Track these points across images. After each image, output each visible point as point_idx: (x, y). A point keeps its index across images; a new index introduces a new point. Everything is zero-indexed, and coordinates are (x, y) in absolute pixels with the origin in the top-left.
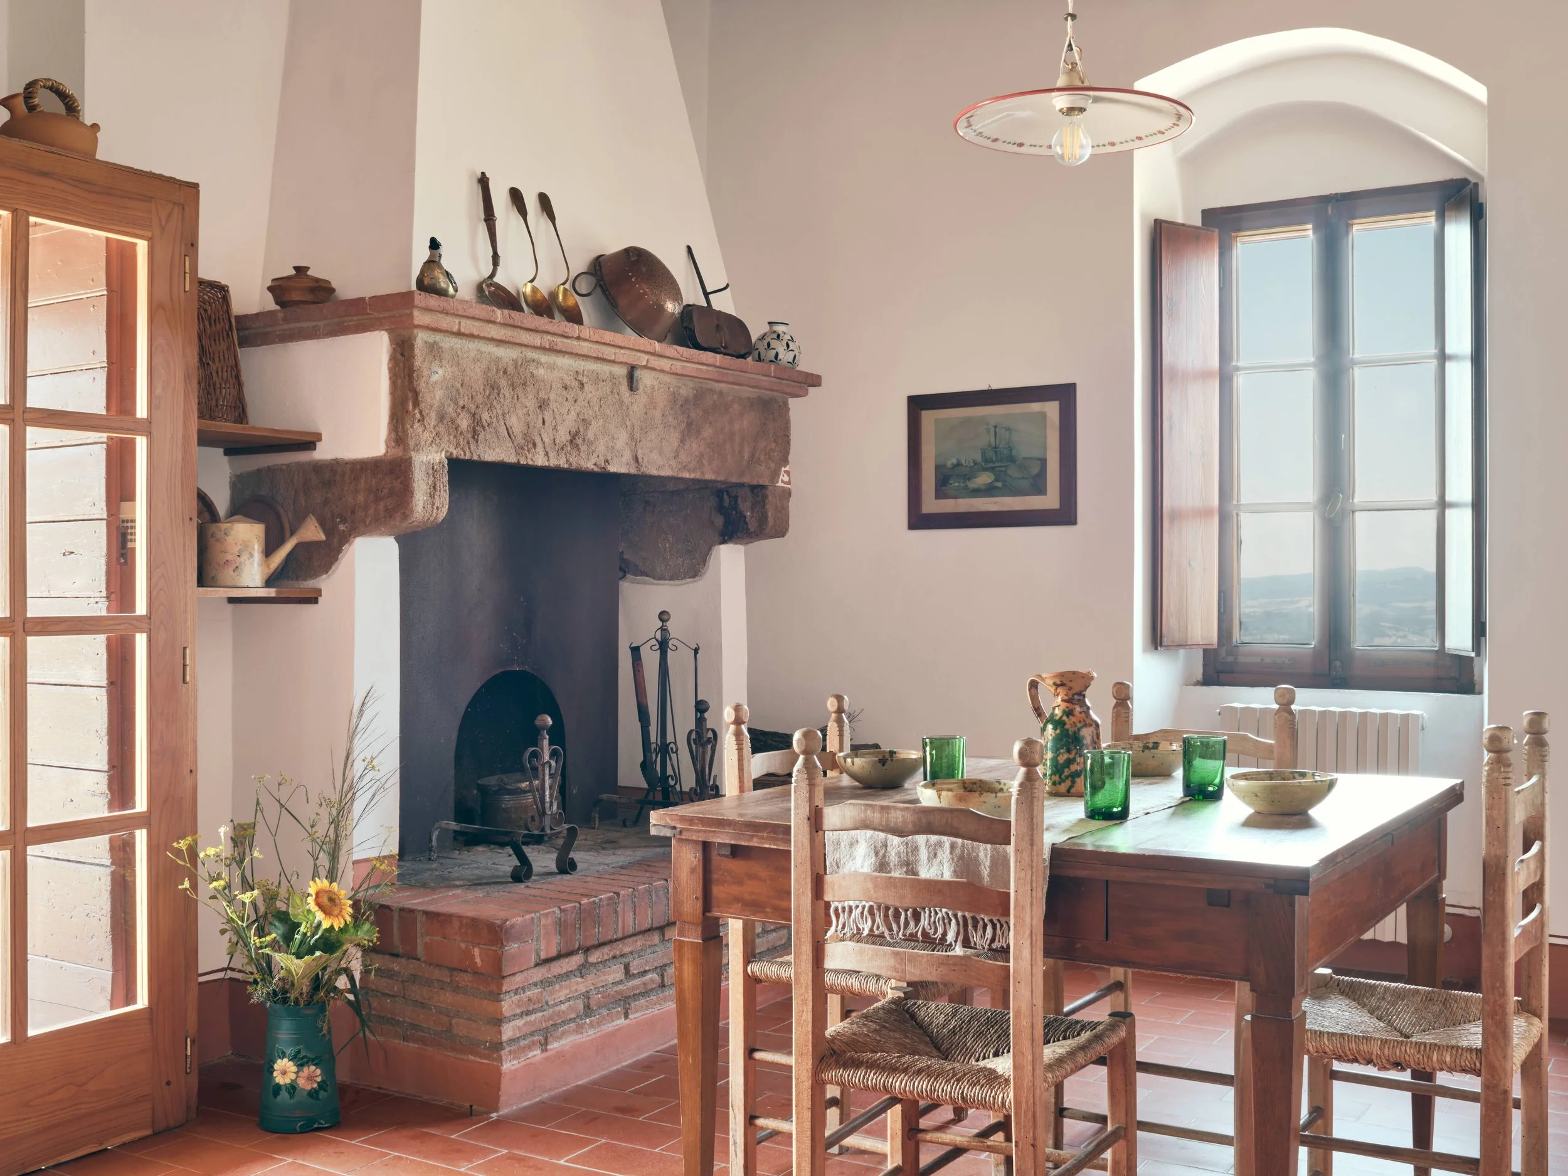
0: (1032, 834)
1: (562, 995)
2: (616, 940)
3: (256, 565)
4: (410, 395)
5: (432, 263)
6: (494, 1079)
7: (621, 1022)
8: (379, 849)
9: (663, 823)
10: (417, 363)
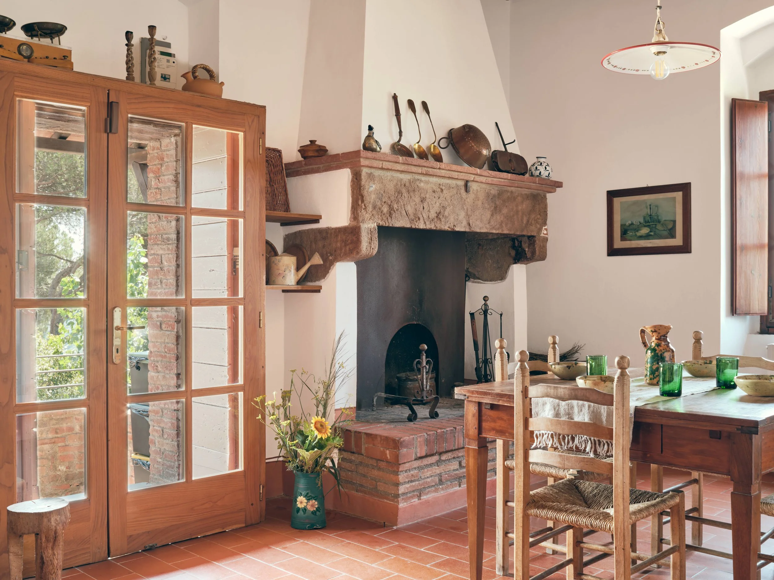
0: (623, 401)
1: (428, 474)
2: (455, 450)
3: (292, 275)
4: (360, 197)
5: (370, 137)
6: (395, 511)
7: (457, 488)
8: (345, 404)
9: (460, 393)
10: (363, 183)
